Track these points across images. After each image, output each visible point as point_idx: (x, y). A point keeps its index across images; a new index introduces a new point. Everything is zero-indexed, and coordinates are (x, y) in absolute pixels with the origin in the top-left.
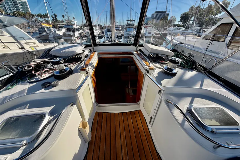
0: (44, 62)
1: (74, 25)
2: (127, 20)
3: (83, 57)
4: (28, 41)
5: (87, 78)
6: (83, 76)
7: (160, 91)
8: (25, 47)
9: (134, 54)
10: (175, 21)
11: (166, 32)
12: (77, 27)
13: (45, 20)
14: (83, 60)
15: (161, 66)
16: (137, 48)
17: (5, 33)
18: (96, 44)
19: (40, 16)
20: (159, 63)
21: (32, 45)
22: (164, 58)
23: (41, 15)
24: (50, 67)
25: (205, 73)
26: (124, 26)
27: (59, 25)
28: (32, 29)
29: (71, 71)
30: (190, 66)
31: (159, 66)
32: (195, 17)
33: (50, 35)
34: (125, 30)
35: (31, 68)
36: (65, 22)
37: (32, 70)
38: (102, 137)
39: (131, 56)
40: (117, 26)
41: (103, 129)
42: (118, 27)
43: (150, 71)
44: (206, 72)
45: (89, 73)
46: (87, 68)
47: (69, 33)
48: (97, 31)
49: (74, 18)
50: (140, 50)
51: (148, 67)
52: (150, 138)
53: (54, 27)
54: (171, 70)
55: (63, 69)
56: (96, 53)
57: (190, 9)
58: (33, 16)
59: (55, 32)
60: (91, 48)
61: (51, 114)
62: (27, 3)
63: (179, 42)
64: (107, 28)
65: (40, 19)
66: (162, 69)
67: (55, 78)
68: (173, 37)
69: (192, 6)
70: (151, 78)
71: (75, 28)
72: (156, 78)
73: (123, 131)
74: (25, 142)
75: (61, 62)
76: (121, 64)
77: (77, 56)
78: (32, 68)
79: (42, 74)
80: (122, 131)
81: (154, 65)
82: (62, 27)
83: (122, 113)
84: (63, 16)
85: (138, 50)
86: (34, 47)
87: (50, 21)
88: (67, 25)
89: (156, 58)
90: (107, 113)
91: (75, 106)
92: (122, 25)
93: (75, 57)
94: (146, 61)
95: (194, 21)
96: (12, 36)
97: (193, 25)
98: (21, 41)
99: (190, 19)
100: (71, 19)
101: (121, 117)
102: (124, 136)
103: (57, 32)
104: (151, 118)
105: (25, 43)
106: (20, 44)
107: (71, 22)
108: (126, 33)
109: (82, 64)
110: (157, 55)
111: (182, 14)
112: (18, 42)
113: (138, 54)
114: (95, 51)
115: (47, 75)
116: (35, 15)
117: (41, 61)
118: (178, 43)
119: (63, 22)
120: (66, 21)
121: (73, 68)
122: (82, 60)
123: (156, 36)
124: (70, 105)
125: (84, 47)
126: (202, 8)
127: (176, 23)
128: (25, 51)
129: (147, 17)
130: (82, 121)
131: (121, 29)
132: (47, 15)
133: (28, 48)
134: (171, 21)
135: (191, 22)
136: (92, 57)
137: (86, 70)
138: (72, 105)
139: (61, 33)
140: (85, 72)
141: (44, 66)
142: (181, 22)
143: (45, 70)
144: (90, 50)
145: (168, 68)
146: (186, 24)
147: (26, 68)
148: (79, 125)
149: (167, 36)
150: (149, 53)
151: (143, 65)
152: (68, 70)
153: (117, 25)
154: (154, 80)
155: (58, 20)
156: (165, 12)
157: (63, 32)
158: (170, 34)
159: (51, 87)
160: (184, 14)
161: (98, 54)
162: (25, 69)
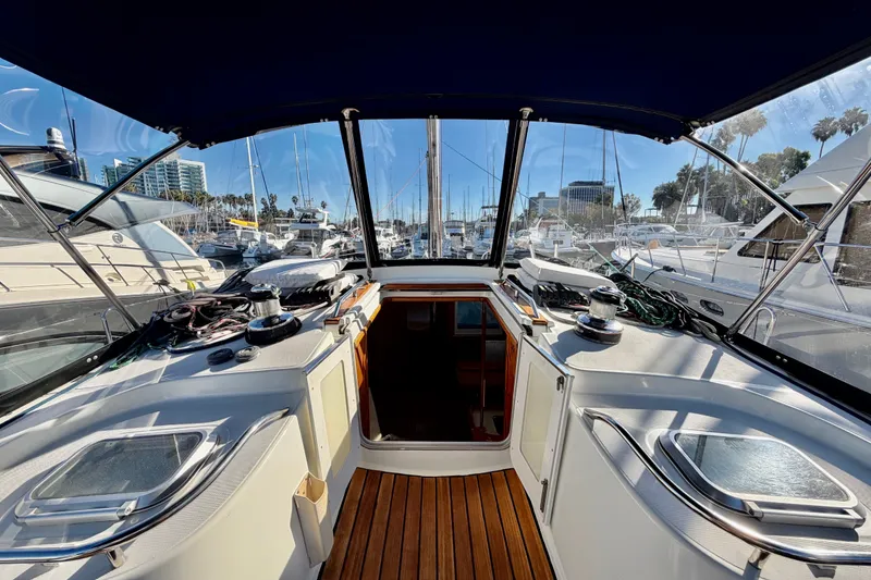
0: (224, 301)
1: (323, 221)
2: (483, 207)
3: (337, 293)
4: (183, 263)
5: (339, 342)
6: (329, 337)
7: (561, 381)
8: (170, 279)
9: (491, 290)
10: (638, 207)
11: (613, 240)
12: (328, 228)
13: (241, 209)
14: (336, 300)
15: (573, 317)
16: (502, 270)
17: (128, 241)
18: (377, 261)
19: (231, 199)
20: (567, 310)
21: (192, 274)
22: (582, 297)
23: (234, 198)
24: (239, 315)
25: (722, 340)
26: (473, 224)
27: (279, 222)
28: (199, 234)
29: (297, 324)
30: (669, 318)
31: (567, 316)
32: (701, 196)
33: (247, 251)
34: (476, 235)
35: (189, 314)
36: (296, 214)
37: (187, 320)
38: (371, 555)
39: (484, 294)
40: (450, 224)
41: (378, 528)
42: (453, 226)
43: (535, 329)
44: (727, 338)
45: (348, 331)
46: (344, 318)
47: (302, 244)
48: (391, 238)
49: (324, 206)
50: (511, 277)
51: (528, 318)
52: (547, 569)
53: (262, 226)
54: (599, 323)
55: (276, 316)
56: (377, 286)
57: (679, 175)
58: (211, 200)
59: (263, 241)
60: (363, 272)
61: (219, 437)
62: (203, 169)
63: (657, 264)
64: (420, 230)
65: (227, 207)
66: (575, 323)
67: (248, 341)
68: (634, 252)
69: (686, 167)
70: (539, 347)
71: (323, 231)
72: (554, 347)
73: (447, 539)
74: (132, 506)
75: (274, 293)
76: (458, 332)
77: (318, 289)
78: (190, 316)
79: (214, 330)
80: (442, 541)
81: (550, 315)
82: (285, 229)
83: (450, 477)
84: (295, 200)
85: (505, 277)
86: (195, 279)
87: (256, 214)
88: (301, 222)
89: (558, 296)
90: (396, 474)
91: (294, 419)
92: (469, 220)
93: (314, 291)
94: (525, 303)
95: (699, 206)
96: (143, 246)
97: (698, 220)
98: (163, 264)
99: (685, 201)
100: (316, 205)
101: (445, 492)
102: (448, 561)
103: (269, 241)
104: (545, 483)
105: (174, 269)
106: (161, 271)
107: (314, 214)
108: (481, 242)
109: (330, 310)
110: (559, 286)
111: (656, 189)
112: (156, 265)
113: (503, 286)
114: (373, 278)
115: (228, 334)
116: (218, 198)
117: (218, 299)
118: (656, 268)
119: (290, 214)
120: (300, 210)
121: (302, 319)
122: (333, 298)
123: (579, 250)
124: (279, 413)
125: (342, 267)
126: (718, 171)
127: (640, 214)
128: (167, 290)
129: (544, 197)
130: (309, 476)
131: (463, 231)
132: (249, 198)
133: (178, 283)
134: (624, 207)
135: (692, 211)
136: (362, 292)
137: (340, 324)
138: (285, 415)
139: (280, 244)
140: (338, 326)
141: (222, 311)
142: (659, 209)
143: (224, 320)
144: (361, 278)
145: (592, 319)
146: (675, 217)
147: (175, 314)
148: (296, 485)
149: (614, 248)
150: (535, 283)
151: (513, 314)
152: (288, 320)
153: (454, 221)
154: (548, 352)
155: (278, 209)
156: (601, 184)
157: (286, 241)
158: (624, 244)
159: (234, 361)
160: (663, 187)
161: (382, 287)
162: (170, 317)
